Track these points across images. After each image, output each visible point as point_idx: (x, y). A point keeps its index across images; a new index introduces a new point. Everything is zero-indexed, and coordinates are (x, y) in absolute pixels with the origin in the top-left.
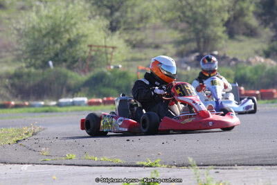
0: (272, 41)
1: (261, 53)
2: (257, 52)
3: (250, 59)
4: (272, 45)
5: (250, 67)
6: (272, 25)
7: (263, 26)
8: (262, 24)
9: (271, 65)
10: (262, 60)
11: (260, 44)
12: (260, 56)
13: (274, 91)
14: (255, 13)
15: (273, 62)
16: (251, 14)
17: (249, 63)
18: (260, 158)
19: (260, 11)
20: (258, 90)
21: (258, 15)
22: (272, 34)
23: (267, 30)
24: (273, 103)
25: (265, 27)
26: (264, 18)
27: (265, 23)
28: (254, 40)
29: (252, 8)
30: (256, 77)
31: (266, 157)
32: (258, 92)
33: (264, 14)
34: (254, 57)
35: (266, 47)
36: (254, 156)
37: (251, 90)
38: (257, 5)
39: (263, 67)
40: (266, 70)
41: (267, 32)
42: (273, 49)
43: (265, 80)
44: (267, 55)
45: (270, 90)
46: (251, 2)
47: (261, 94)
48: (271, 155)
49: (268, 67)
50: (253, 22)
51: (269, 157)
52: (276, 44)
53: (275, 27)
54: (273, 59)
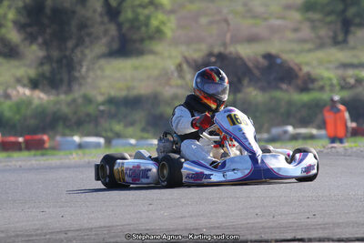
0: (42, 64)
1: (26, 81)
2: (19, 81)
3: (10, 91)
4: (40, 70)
5: (8, 103)
6: (40, 40)
7: (27, 43)
8: (25, 39)
9: (39, 98)
10: (27, 92)
11: (24, 69)
12: (24, 86)
13: (45, 137)
14: (15, 23)
15: (42, 95)
16: (10, 25)
17: (7, 96)
18: (22, 236)
19: (23, 20)
20: (21, 136)
21: (21, 27)
22: (41, 53)
23: (34, 47)
24: (43, 155)
25: (31, 43)
26: (29, 30)
27: (31, 38)
28: (14, 63)
29: (11, 15)
30: (17, 117)
31: (32, 235)
32: (21, 139)
33: (29, 25)
34: (15, 88)
35: (32, 73)
36: (13, 234)
37: (11, 135)
38: (19, 11)
39: (29, 102)
40: (33, 106)
41: (34, 52)
42: (42, 75)
43: (32, 122)
44: (34, 84)
45: (39, 136)
46: (10, 7)
47: (26, 142)
48: (39, 232)
49: (36, 102)
50: (14, 36)
51: (36, 235)
52: (46, 68)
53: (46, 44)
54: (43, 91)
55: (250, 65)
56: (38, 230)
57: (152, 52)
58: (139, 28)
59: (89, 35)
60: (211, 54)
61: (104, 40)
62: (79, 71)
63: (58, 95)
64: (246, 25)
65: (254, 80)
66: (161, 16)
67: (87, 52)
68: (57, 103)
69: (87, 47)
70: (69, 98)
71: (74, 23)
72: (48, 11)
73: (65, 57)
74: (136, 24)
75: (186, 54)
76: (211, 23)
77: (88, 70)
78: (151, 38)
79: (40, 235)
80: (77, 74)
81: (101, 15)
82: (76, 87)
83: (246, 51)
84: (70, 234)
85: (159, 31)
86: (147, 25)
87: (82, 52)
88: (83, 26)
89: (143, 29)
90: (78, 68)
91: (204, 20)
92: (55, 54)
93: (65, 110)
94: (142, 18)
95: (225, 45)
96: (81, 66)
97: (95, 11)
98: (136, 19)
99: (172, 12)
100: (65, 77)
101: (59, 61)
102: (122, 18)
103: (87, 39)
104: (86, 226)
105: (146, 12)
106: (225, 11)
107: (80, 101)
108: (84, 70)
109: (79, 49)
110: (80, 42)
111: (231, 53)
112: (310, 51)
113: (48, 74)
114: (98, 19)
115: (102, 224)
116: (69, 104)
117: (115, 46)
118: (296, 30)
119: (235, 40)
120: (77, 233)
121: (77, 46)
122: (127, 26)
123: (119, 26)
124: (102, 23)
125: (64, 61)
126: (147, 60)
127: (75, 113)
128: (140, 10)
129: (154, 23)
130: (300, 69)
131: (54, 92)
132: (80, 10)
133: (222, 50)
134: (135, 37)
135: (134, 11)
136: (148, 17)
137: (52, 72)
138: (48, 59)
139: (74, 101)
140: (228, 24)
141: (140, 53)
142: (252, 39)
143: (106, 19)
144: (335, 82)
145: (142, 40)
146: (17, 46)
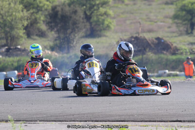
0: (56, 40)
1: (49, 48)
2: (46, 47)
4: (55, 43)
6: (55, 29)
7: (49, 30)
8: (49, 29)
9: (55, 55)
10: (50, 52)
11: (48, 42)
12: (48, 50)
15: (56, 54)
16: (42, 22)
18: (53, 116)
19: (48, 20)
21: (48, 23)
22: (56, 35)
23: (53, 32)
25: (51, 31)
26: (50, 24)
27: (51, 28)
28: (43, 39)
29: (42, 18)
31: (57, 116)
33: (51, 23)
34: (44, 51)
35: (51, 44)
36: (49, 115)
38: (46, 16)
39: (50, 57)
41: (52, 34)
42: (56, 45)
44: (52, 49)
46: (42, 14)
48: (61, 115)
49: (53, 57)
50: (43, 27)
51: (60, 116)
52: (58, 42)
53: (58, 31)
54: (57, 52)
55: (150, 42)
56: (60, 113)
57: (105, 36)
58: (99, 25)
59: (77, 27)
60: (132, 37)
61: (84, 30)
62: (73, 44)
63: (63, 54)
64: (147, 25)
65: (151, 49)
66: (109, 20)
67: (76, 35)
68: (63, 57)
69: (76, 33)
70: (68, 55)
71: (71, 22)
72: (59, 16)
73: (66, 37)
74: (98, 23)
75: (121, 37)
76: (131, 23)
77: (76, 43)
78: (104, 29)
79: (62, 116)
80: (72, 45)
81: (83, 19)
82: (71, 51)
83: (148, 36)
84: (75, 116)
85: (108, 26)
86: (103, 24)
87: (74, 35)
88: (75, 23)
89: (101, 25)
90: (72, 42)
91: (128, 22)
92: (62, 36)
93: (66, 60)
94: (100, 20)
95: (138, 33)
96: (74, 41)
97: (80, 17)
98: (98, 21)
99: (114, 18)
100: (66, 46)
101: (64, 39)
102: (92, 20)
103: (76, 30)
104: (82, 113)
105: (103, 18)
106: (138, 18)
107: (73, 57)
108: (75, 43)
109: (73, 33)
110: (73, 30)
111: (141, 37)
112: (175, 36)
113: (58, 45)
114: (82, 20)
115: (89, 112)
116: (68, 58)
117: (88, 33)
118: (169, 27)
119: (143, 31)
120: (78, 116)
121: (72, 32)
122: (94, 24)
123: (91, 23)
124: (83, 22)
125: (66, 39)
126: (103, 39)
127: (71, 62)
128: (100, 17)
129: (106, 23)
130: (172, 45)
131: (61, 53)
132: (74, 16)
133: (137, 35)
134: (98, 29)
135: (97, 17)
136: (104, 20)
137: (61, 43)
138: (59, 37)
139: (70, 57)
140: (140, 24)
141: (100, 36)
142: (150, 31)
143: (85, 20)
144: (188, 51)
145: (101, 30)
146: (45, 32)
